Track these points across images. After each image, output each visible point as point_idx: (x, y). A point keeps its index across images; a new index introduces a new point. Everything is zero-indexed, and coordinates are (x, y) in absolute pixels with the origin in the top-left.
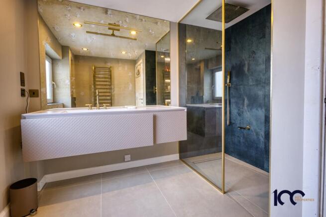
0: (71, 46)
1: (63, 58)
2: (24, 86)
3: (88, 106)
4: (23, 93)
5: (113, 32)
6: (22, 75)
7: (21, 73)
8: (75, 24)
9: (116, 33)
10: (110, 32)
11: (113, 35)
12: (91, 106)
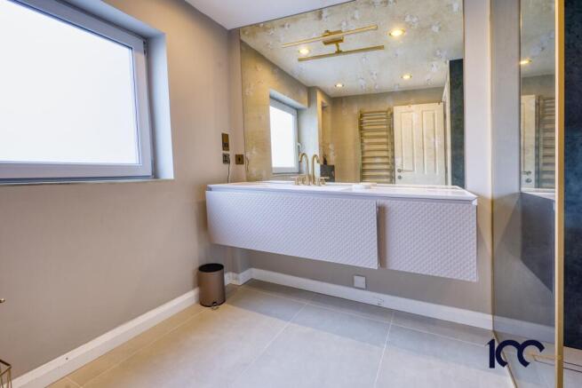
0: (318, 85)
1: (309, 106)
2: (228, 150)
3: (294, 180)
4: (226, 159)
5: (338, 46)
6: (225, 138)
7: (223, 135)
8: (301, 52)
9: (342, 47)
10: (332, 48)
11: (339, 52)
12: (298, 180)
